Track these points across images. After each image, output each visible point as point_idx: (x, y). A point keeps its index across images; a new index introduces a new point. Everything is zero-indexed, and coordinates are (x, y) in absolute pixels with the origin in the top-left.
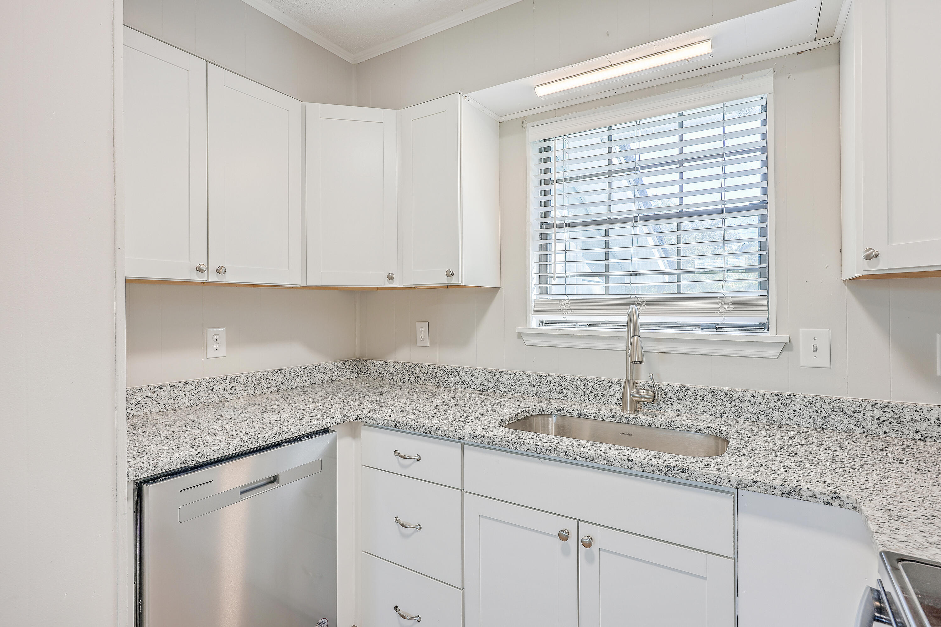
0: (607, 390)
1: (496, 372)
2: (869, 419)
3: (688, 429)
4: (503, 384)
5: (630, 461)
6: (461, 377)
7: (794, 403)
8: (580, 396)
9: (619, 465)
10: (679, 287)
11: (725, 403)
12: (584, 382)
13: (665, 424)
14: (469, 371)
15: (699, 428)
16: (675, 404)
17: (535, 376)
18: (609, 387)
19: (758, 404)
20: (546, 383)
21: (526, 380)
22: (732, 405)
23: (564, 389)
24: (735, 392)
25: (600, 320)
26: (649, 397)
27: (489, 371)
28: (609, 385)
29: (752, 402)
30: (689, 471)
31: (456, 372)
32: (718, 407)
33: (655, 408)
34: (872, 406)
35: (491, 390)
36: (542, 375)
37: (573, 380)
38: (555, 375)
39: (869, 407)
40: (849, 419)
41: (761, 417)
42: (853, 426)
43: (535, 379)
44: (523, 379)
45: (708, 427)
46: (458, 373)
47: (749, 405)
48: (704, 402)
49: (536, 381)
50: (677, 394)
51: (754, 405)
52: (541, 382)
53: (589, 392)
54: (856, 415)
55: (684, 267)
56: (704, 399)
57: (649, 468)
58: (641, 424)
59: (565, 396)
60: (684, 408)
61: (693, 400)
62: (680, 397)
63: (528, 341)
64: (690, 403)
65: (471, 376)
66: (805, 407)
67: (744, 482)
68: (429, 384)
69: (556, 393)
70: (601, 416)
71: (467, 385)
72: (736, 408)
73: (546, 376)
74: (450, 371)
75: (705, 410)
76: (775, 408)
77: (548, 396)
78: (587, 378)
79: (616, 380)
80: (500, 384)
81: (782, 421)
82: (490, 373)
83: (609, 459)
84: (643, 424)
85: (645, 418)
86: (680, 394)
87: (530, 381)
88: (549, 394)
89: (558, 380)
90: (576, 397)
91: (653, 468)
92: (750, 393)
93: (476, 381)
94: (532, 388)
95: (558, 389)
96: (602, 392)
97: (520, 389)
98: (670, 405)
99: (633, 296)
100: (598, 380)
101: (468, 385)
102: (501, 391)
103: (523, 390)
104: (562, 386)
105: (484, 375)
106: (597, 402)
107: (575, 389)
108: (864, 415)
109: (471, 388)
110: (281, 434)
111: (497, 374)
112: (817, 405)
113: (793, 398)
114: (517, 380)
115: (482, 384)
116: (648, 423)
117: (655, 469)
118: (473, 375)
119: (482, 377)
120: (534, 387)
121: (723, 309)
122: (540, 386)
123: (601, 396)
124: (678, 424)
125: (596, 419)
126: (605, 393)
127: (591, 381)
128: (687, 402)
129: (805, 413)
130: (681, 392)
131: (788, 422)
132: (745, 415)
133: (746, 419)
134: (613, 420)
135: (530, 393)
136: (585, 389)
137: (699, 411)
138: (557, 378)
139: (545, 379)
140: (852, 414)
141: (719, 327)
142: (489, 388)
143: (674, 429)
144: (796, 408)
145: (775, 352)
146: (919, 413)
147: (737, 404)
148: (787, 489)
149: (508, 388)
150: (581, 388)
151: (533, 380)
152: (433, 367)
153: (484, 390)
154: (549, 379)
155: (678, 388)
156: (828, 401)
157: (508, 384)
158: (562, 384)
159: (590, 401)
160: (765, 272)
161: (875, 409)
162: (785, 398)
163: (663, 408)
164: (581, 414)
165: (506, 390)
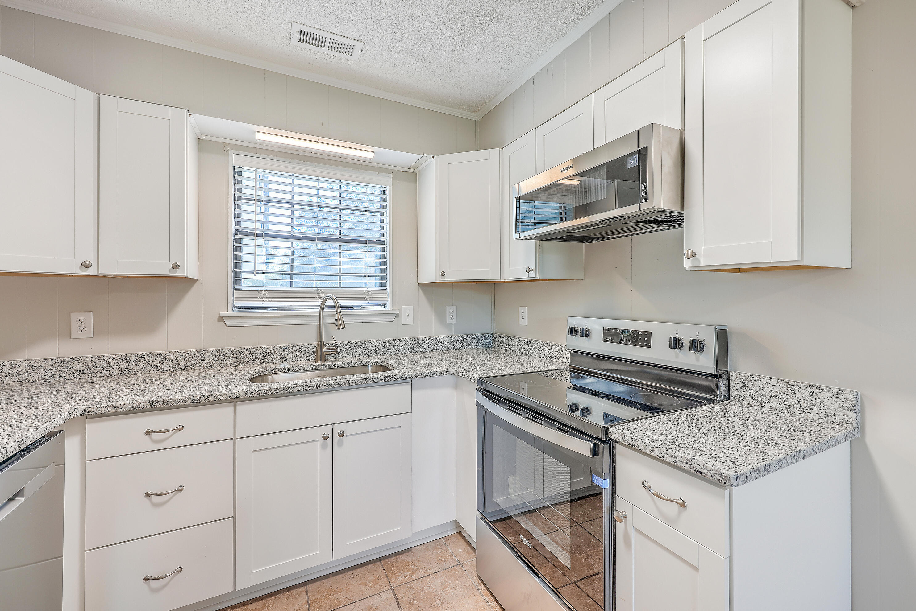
0: (300, 352)
1: (196, 352)
2: (428, 345)
3: (359, 365)
4: (204, 361)
5: (366, 379)
6: (149, 362)
7: (401, 343)
8: (279, 359)
9: (360, 383)
10: (340, 283)
11: (370, 348)
12: (282, 348)
13: (347, 365)
14: (161, 355)
15: (365, 362)
16: (344, 353)
17: (239, 349)
18: (302, 349)
19: (386, 346)
20: (249, 354)
21: (229, 354)
22: (374, 348)
23: (265, 356)
24: (376, 341)
25: (287, 305)
26: (334, 350)
27: (188, 352)
28: (301, 348)
29: (383, 345)
30: (395, 376)
31: (142, 358)
32: (367, 351)
33: (332, 358)
34: (429, 339)
35: (188, 368)
36: (245, 349)
37: (273, 348)
38: (258, 347)
39: (428, 340)
40: (421, 347)
41: (387, 353)
42: (422, 349)
43: (238, 352)
44: (226, 354)
45: (370, 361)
46: (144, 359)
47: (382, 347)
48: (360, 349)
49: (240, 354)
50: (346, 347)
51: (384, 346)
52: (244, 354)
53: (286, 355)
54: (423, 344)
55: (343, 272)
56: (360, 348)
57: (376, 381)
58: (332, 368)
59: (266, 361)
60: (350, 354)
61: (354, 349)
62: (347, 349)
63: (229, 323)
64: (352, 351)
65: (164, 359)
66: (405, 344)
67: (417, 375)
68: (99, 376)
69: (258, 360)
70: (305, 368)
71: (158, 368)
72: (376, 350)
73: (249, 348)
74: (132, 359)
75: (360, 354)
76: (393, 347)
77: (250, 364)
78: (285, 346)
79: (306, 344)
80: (200, 361)
81: (396, 353)
82: (188, 354)
83: (354, 381)
84: (334, 367)
85: (334, 363)
86: (347, 347)
87: (233, 355)
88: (252, 362)
89: (260, 350)
90: (276, 360)
91: (378, 380)
92: (382, 341)
93: (170, 363)
94: (235, 360)
95: (260, 357)
96: (296, 354)
97: (223, 362)
98: (341, 355)
99: (316, 289)
100: (293, 346)
101: (160, 368)
102: (201, 368)
103: (226, 363)
104: (263, 354)
105: (181, 357)
106: (292, 361)
107: (275, 355)
108: (426, 343)
109: (163, 370)
110: (25, 441)
111: (197, 353)
112: (409, 342)
113: (401, 340)
114: (220, 355)
115: (178, 365)
116: (336, 366)
117: (379, 379)
118: (166, 358)
119: (179, 359)
120: (237, 358)
121: (368, 297)
122: (243, 357)
123: (295, 357)
124: (354, 363)
125: (302, 370)
126: (299, 354)
127: (287, 347)
128: (351, 351)
129: (405, 347)
130: (347, 345)
131: (398, 353)
132: (380, 353)
133: (381, 355)
134: (313, 369)
135: (233, 364)
136: (283, 353)
137: (357, 355)
138: (259, 349)
139: (248, 351)
140: (422, 344)
141: (362, 307)
142: (187, 367)
143: (352, 366)
144: (401, 345)
145: (392, 318)
146: (443, 340)
147: (377, 347)
148: (432, 373)
149: (209, 363)
150: (280, 353)
151: (237, 353)
152: (105, 358)
153: (180, 370)
154: (252, 350)
155: (346, 343)
156: (414, 340)
157: (210, 360)
158: (264, 352)
159: (287, 361)
160: (384, 278)
161: (429, 341)
162: (397, 341)
163: (337, 357)
164: (290, 369)
165: (207, 365)
